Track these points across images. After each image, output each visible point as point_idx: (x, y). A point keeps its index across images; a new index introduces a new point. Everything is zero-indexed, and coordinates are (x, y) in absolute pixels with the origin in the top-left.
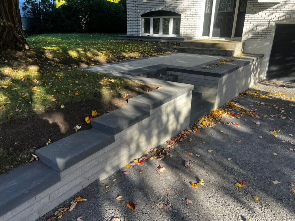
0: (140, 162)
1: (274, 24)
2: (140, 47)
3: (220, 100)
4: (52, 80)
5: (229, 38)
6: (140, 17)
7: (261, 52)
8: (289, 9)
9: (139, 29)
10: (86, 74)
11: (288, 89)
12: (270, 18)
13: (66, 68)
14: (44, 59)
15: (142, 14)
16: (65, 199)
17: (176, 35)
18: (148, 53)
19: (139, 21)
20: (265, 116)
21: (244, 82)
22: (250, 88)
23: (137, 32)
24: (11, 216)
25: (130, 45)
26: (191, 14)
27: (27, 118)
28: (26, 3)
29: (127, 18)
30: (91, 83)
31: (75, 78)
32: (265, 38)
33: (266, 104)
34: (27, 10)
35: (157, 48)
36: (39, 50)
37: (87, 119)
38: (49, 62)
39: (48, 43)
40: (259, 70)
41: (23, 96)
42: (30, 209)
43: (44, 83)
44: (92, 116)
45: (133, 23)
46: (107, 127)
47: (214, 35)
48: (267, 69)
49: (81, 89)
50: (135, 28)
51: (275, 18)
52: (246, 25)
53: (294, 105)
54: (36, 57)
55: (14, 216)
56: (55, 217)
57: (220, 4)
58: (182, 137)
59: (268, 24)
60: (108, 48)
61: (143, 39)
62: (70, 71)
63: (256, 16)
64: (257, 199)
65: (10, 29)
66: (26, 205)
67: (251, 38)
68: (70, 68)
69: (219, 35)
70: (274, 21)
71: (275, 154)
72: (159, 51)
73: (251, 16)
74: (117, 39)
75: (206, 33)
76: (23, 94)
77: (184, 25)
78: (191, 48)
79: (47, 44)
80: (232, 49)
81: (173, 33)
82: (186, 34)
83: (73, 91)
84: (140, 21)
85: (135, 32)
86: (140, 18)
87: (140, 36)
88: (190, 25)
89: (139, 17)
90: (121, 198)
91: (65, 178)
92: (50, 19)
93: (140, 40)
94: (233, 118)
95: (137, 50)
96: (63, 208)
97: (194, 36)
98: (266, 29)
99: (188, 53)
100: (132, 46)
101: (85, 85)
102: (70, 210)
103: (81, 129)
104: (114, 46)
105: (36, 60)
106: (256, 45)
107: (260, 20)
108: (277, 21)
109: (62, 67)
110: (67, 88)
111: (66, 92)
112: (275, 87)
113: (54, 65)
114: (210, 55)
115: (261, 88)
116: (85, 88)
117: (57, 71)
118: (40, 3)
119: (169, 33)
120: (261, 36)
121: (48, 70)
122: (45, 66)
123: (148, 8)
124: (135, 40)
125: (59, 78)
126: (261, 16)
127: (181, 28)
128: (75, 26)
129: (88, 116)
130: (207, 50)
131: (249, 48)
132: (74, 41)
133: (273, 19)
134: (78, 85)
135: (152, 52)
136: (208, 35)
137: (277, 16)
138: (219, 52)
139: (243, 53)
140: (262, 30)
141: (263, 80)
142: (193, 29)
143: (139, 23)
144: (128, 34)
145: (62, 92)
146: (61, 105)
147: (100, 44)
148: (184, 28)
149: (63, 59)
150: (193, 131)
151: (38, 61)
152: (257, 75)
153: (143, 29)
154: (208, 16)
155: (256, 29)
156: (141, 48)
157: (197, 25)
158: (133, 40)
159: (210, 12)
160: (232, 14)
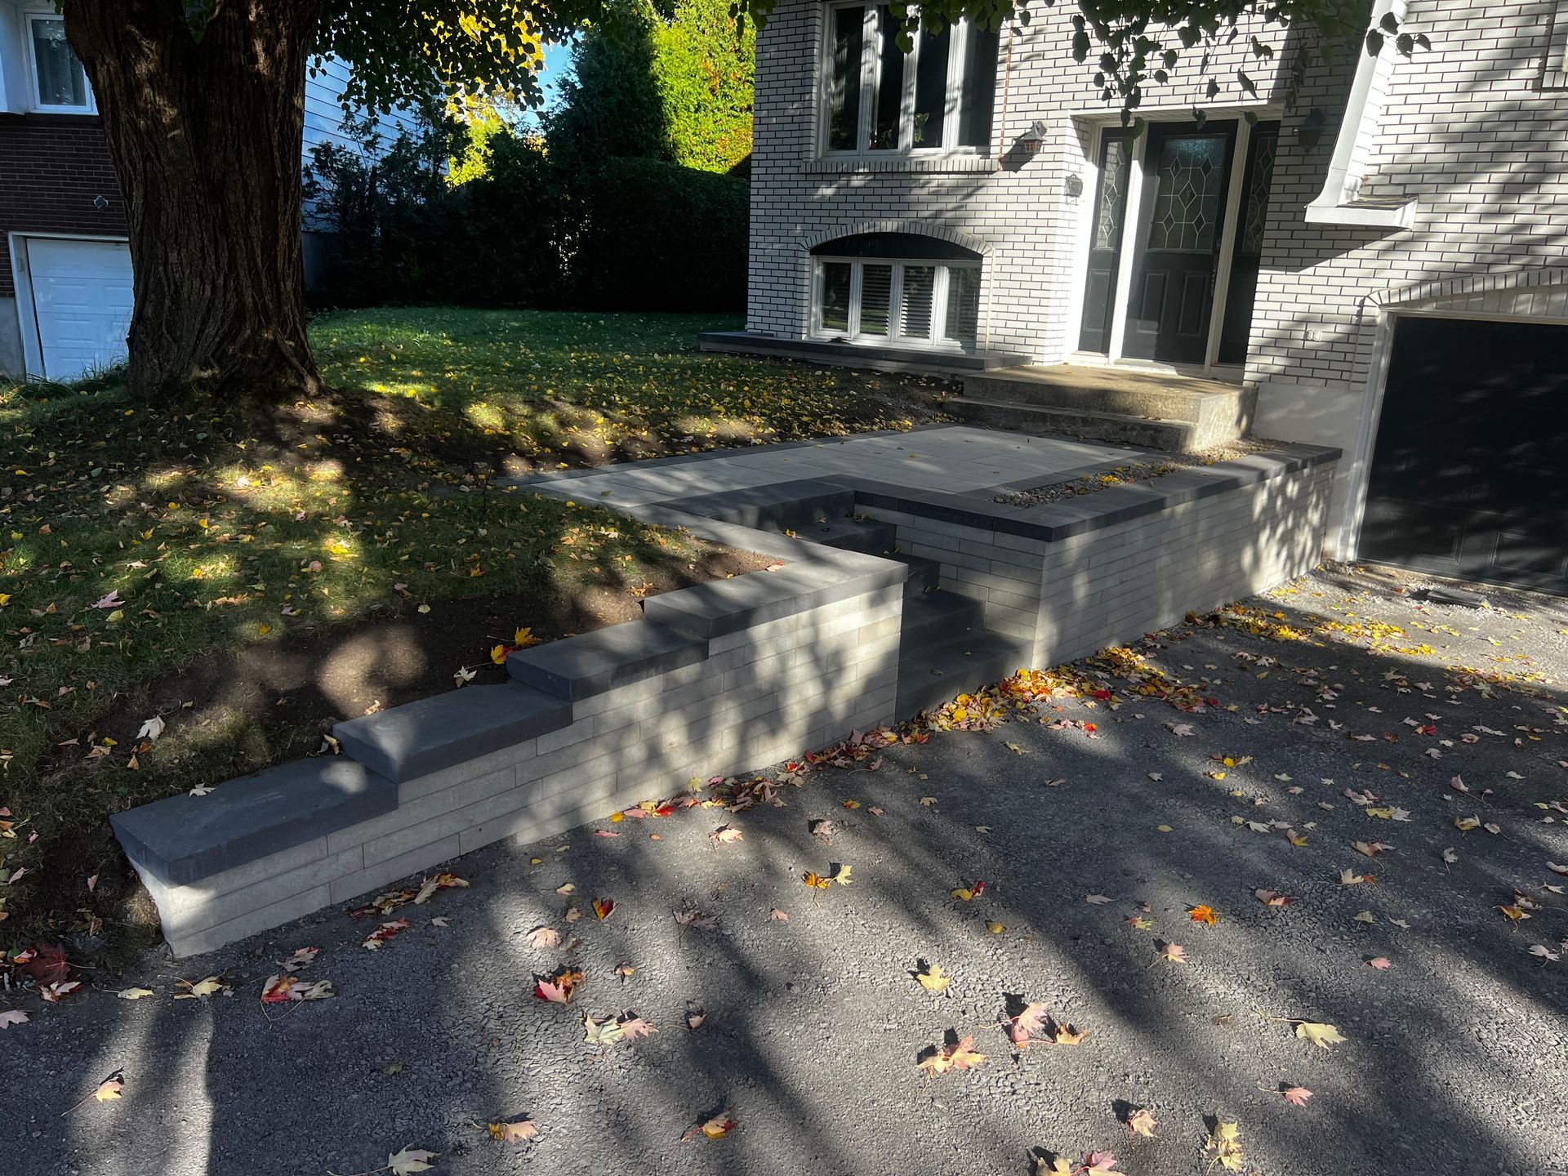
0: (661, 811)
1: (1380, 316)
2: (784, 391)
3: (1062, 633)
4: (400, 521)
5: (1194, 367)
6: (807, 254)
7: (1326, 437)
8: (1446, 257)
9: (798, 310)
10: (522, 507)
11: (1439, 611)
12: (1366, 292)
13: (455, 478)
14: (374, 439)
15: (815, 244)
16: (404, 873)
17: (958, 344)
18: (808, 424)
19: (799, 275)
20: (1233, 708)
21: (1209, 564)
22: (1259, 597)
23: (789, 322)
24: (262, 876)
25: (745, 383)
26: (1027, 254)
27: (315, 634)
28: (314, 171)
29: (751, 258)
30: (532, 540)
31: (481, 520)
32: (1346, 375)
33: (1280, 666)
34: (315, 200)
35: (860, 401)
36: (359, 400)
37: (496, 653)
38: (391, 450)
39: (394, 357)
40: (1314, 517)
41: (304, 570)
42: (308, 871)
43: (372, 531)
44: (514, 643)
45: (775, 280)
46: (554, 676)
47: (1131, 349)
48: (1359, 513)
49: (493, 555)
50: (783, 301)
51: (1384, 293)
52: (1261, 314)
53: (1397, 677)
54: (347, 432)
55: (270, 878)
56: (373, 911)
57: (1157, 217)
58: (848, 753)
59: (1355, 318)
60: (644, 394)
61: (810, 356)
62: (466, 489)
63: (1303, 280)
64: (998, 931)
65: (260, 321)
66: (299, 854)
67: (1284, 374)
68: (469, 478)
69: (1152, 352)
70: (1382, 306)
71: (1166, 828)
72: (861, 416)
73: (1280, 277)
74: (698, 351)
75: (1095, 337)
76: (302, 563)
77: (995, 300)
78: (1010, 404)
79: (390, 361)
80: (1186, 419)
81: (948, 334)
82: (1001, 339)
83: (463, 564)
84: (807, 275)
85: (780, 321)
86: (807, 261)
87: (804, 337)
88: (1022, 301)
89: (800, 254)
90: (572, 890)
91: (409, 805)
92: (413, 240)
93: (795, 361)
94: (1091, 704)
95: (764, 406)
96: (397, 893)
97: (1039, 350)
98: (1346, 339)
99: (995, 426)
100: (753, 388)
101: (511, 543)
102: (418, 900)
103: (474, 681)
104: (672, 383)
105: (346, 439)
106: (1301, 405)
107: (1321, 299)
108: (1395, 304)
109: (440, 475)
110: (445, 553)
111: (439, 564)
112: (1379, 600)
113: (409, 462)
114: (1086, 441)
115: (1310, 596)
116: (507, 554)
117: (420, 487)
118: (374, 168)
119: (931, 331)
120: (1325, 365)
121: (386, 482)
122: (377, 469)
123: (841, 221)
124: (774, 357)
125: (425, 515)
126: (1324, 281)
127: (980, 315)
128: (522, 275)
129: (503, 643)
130: (1074, 418)
131: (1277, 418)
132: (508, 351)
133: (1375, 296)
134: (485, 542)
135: (828, 421)
136: (1105, 349)
137: (1393, 283)
138: (1124, 429)
139: (1246, 435)
140: (1332, 342)
141: (1341, 564)
142: (1034, 318)
143: (798, 282)
144: (749, 326)
145: (427, 564)
146: (419, 605)
147: (615, 371)
148: (994, 315)
149: (446, 439)
150: (900, 739)
151: (353, 447)
152: (1305, 538)
153: (817, 309)
154: (1103, 266)
155: (1307, 334)
156: (789, 397)
157: (1052, 303)
158: (763, 357)
159: (1111, 249)
160: (1209, 263)
